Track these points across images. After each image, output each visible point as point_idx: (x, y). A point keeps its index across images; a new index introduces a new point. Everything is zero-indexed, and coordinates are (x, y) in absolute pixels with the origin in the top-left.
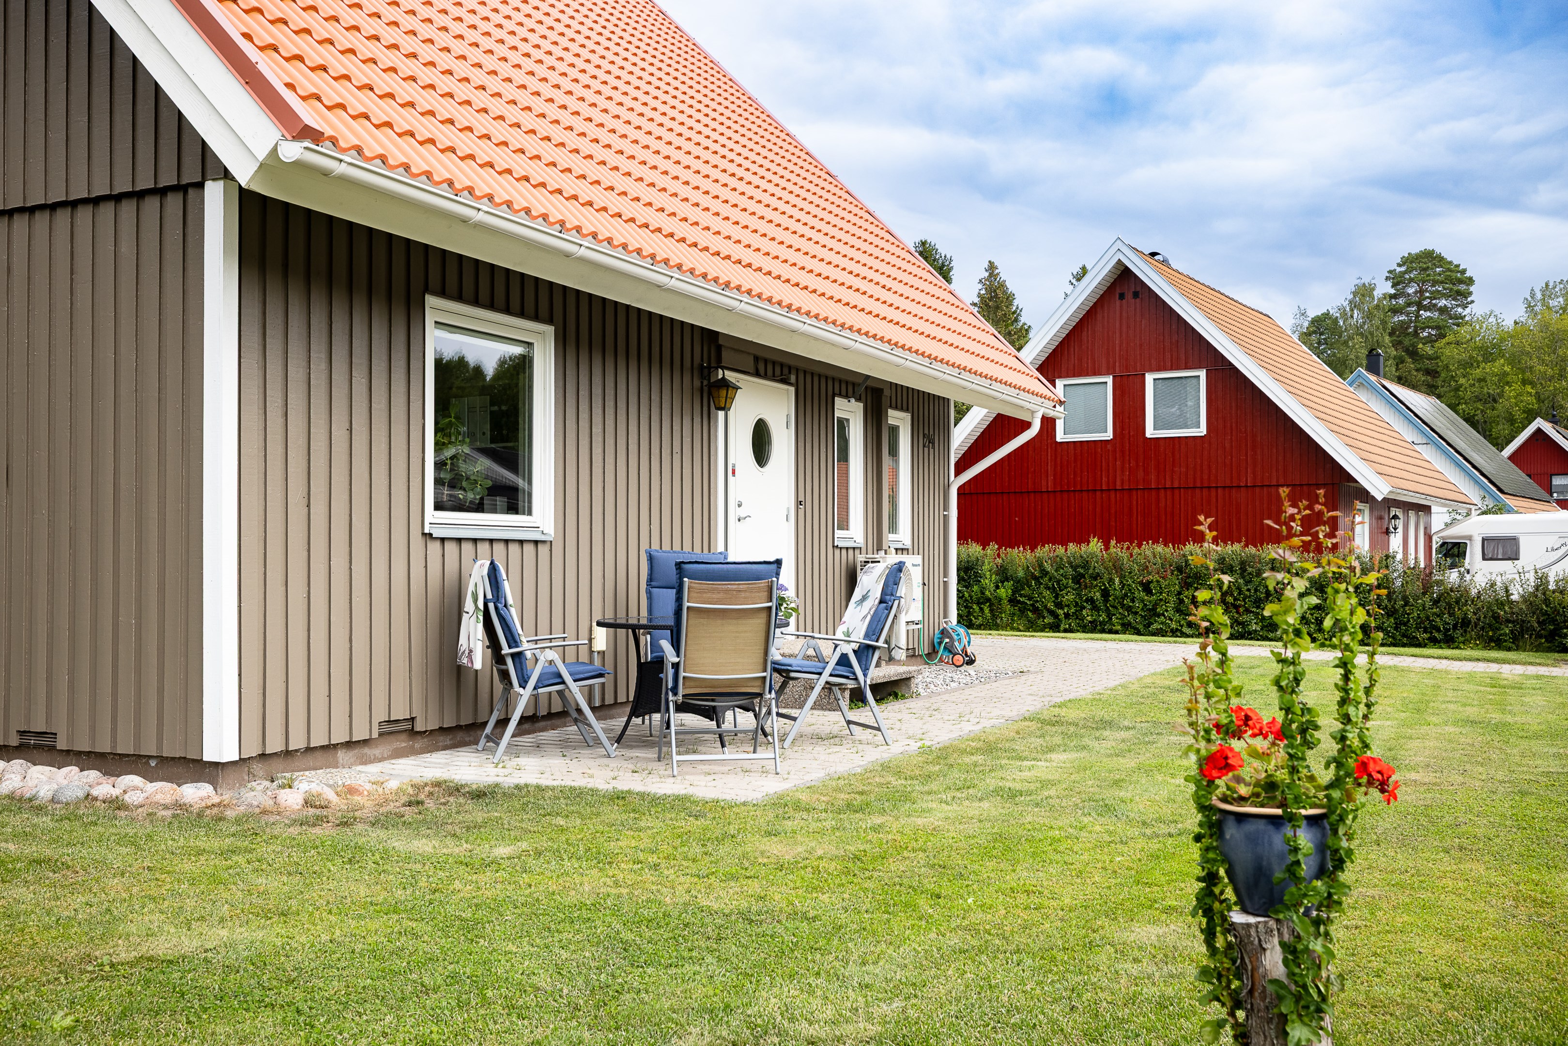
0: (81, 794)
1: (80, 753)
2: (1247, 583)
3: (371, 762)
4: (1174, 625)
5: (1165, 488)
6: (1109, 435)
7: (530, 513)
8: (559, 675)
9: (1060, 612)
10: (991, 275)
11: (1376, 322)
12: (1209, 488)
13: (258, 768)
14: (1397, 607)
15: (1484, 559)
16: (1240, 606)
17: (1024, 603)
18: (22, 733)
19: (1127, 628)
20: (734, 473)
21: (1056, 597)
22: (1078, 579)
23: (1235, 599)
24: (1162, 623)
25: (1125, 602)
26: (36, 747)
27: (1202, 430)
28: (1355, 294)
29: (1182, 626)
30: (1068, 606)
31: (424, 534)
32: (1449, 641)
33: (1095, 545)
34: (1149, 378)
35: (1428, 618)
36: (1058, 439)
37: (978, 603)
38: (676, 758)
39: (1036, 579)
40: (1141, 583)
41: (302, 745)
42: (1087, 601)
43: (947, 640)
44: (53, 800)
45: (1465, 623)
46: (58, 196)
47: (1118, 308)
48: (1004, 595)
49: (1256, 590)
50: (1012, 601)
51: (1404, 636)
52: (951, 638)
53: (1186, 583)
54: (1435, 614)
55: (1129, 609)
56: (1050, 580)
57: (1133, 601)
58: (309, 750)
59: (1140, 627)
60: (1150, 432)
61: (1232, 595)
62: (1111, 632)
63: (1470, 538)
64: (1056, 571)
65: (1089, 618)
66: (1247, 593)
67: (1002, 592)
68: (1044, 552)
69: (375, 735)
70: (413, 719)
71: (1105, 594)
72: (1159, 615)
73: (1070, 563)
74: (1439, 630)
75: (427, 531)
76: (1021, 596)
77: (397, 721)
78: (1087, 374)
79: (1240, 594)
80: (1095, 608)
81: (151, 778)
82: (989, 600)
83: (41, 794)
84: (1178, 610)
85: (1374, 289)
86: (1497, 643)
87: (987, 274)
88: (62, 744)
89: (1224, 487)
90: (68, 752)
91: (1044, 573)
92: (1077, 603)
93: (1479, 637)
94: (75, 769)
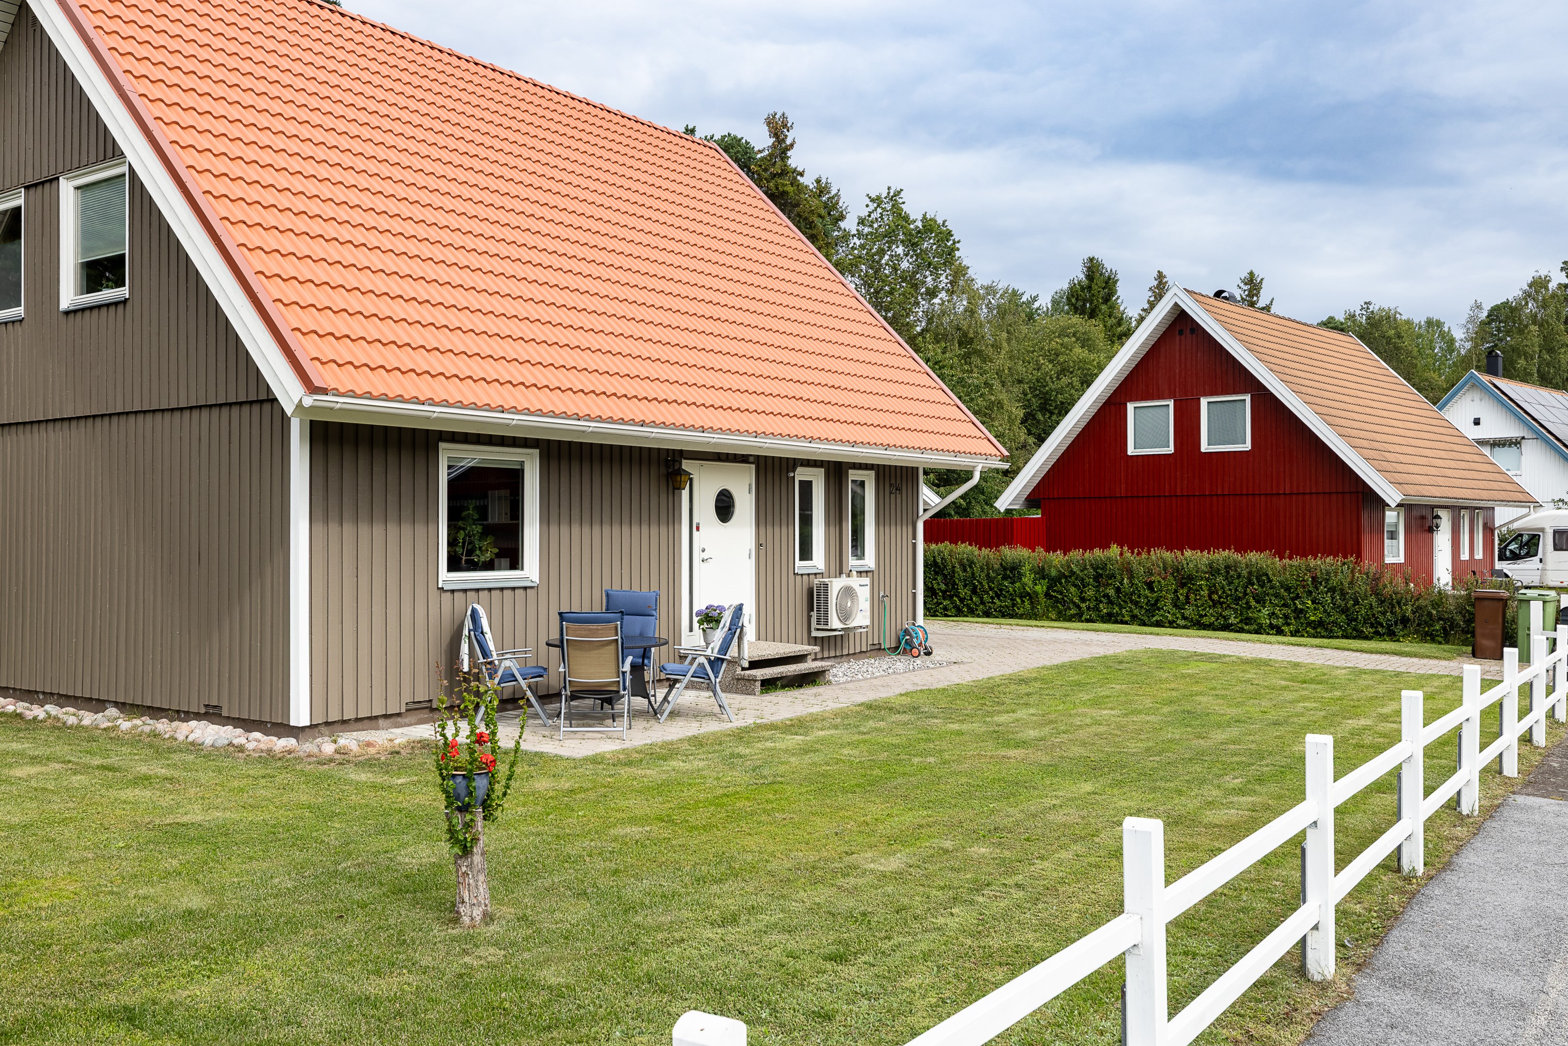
0: (227, 742)
1: (234, 718)
2: (1230, 583)
3: (402, 726)
4: (1170, 617)
5: (1217, 495)
6: (1171, 450)
7: (522, 569)
8: (514, 676)
9: (1083, 605)
10: (1160, 283)
11: (1551, 310)
12: (1254, 495)
13: (323, 729)
14: (1349, 606)
15: (1555, 549)
16: (1223, 603)
17: (1055, 597)
18: (206, 706)
19: (1134, 619)
20: (698, 529)
21: (1081, 593)
22: (1097, 578)
23: (1220, 597)
24: (1162, 615)
25: (1131, 598)
26: (214, 714)
27: (1248, 446)
28: (1530, 286)
29: (1177, 618)
30: (1089, 600)
31: (438, 588)
32: (1391, 635)
33: (1114, 550)
34: (1204, 402)
35: (1374, 615)
36: (1129, 453)
37: (1021, 597)
38: (562, 729)
39: (1066, 577)
40: (1146, 583)
41: (353, 717)
42: (1104, 596)
43: (908, 637)
44: (212, 746)
45: (1405, 621)
46: (222, 401)
47: (1178, 342)
48: (1040, 591)
49: (1236, 590)
50: (1047, 595)
51: (1354, 629)
52: (910, 635)
53: (1181, 583)
54: (1378, 612)
55: (1136, 603)
56: (1076, 579)
57: (1139, 597)
58: (357, 720)
59: (1145, 618)
60: (1205, 447)
61: (1217, 594)
62: (1123, 622)
63: (1542, 530)
64: (1082, 571)
65: (1105, 611)
66: (1229, 592)
67: (1038, 588)
68: (1076, 555)
69: (403, 710)
70: (430, 701)
71: (1118, 590)
72: (1159, 609)
73: (1092, 565)
74: (1382, 626)
75: (440, 586)
76: (1054, 591)
77: (420, 702)
78: (1152, 398)
79: (1224, 592)
80: (1111, 602)
81: (267, 734)
82: (1029, 594)
83: (206, 742)
84: (1175, 606)
85: (1549, 281)
86: (1429, 637)
87: (1156, 283)
88: (225, 713)
89: (1266, 495)
90: (228, 717)
91: (1073, 573)
92: (1096, 598)
93: (1417, 632)
94: (231, 727)
